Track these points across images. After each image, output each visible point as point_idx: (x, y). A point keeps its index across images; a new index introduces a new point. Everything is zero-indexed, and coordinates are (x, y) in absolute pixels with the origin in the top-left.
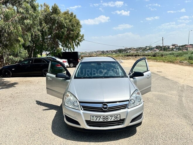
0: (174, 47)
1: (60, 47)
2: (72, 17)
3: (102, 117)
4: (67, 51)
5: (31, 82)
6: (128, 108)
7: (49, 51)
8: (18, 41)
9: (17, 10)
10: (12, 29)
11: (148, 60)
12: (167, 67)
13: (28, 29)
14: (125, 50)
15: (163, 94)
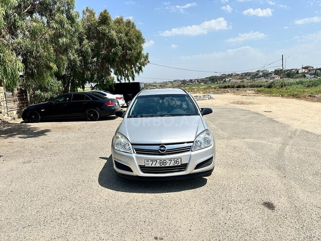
0: (306, 72)
1: (112, 75)
2: (129, 27)
3: (158, 161)
4: (123, 81)
5: (69, 128)
6: (192, 151)
7: (95, 82)
8: (50, 68)
9: (47, 22)
10: (42, 51)
11: (258, 93)
12: (284, 104)
13: (64, 50)
14: (222, 78)
15: (260, 141)
